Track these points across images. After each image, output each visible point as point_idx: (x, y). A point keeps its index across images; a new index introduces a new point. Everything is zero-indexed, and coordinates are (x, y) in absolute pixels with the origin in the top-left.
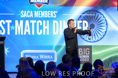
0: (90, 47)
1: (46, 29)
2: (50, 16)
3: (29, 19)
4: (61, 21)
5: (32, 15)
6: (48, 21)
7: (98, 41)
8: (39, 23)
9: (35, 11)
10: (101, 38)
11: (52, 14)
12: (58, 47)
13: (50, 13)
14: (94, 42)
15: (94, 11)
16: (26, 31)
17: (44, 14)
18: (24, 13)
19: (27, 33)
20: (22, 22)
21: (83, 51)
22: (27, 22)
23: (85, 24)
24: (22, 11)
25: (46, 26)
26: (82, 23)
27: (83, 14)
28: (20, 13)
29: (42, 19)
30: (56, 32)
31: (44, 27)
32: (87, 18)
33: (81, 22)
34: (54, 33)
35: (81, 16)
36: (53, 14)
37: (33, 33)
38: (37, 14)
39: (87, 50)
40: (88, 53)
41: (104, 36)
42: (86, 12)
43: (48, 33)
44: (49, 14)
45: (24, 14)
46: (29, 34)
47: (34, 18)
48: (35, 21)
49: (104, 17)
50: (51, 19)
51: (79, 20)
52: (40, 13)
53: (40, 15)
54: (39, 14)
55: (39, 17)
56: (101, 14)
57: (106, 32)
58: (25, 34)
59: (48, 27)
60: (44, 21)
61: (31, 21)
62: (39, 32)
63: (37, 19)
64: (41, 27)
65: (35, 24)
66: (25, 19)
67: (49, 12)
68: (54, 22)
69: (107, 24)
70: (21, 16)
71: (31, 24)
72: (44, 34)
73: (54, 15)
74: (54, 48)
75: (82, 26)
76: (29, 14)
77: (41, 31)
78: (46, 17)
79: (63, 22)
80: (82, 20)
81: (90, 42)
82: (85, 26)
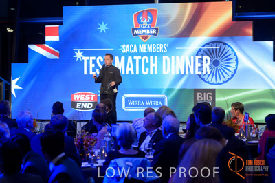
0: (213, 91)
1: (154, 67)
2: (159, 50)
3: (133, 55)
4: (173, 57)
5: (135, 50)
6: (156, 57)
7: (224, 82)
8: (145, 60)
9: (140, 45)
10: (229, 80)
11: (161, 48)
12: (169, 91)
13: (159, 46)
14: (219, 84)
15: (219, 42)
16: (128, 69)
17: (152, 48)
18: (125, 48)
19: (130, 72)
20: (123, 58)
21: (203, 96)
22: (130, 58)
23: (206, 60)
24: (124, 45)
25: (154, 63)
26: (202, 59)
27: (204, 46)
28: (120, 48)
29: (148, 55)
30: (166, 70)
31: (152, 65)
33: (200, 57)
34: (164, 73)
35: (200, 50)
36: (162, 47)
37: (137, 73)
38: (142, 48)
39: (209, 95)
40: (209, 98)
41: (233, 76)
42: (208, 44)
43: (156, 73)
44: (158, 48)
45: (126, 49)
46: (133, 73)
47: (138, 54)
48: (140, 58)
49: (233, 50)
50: (160, 55)
51: (197, 55)
52: (146, 47)
53: (146, 50)
54: (145, 48)
55: (145, 52)
56: (229, 46)
57: (235, 71)
58: (127, 73)
59: (156, 65)
60: (151, 57)
61: (135, 58)
62: (145, 71)
63: (142, 55)
64: (147, 65)
65: (140, 61)
66: (127, 55)
67: (158, 45)
68: (165, 58)
69: (237, 60)
70: (123, 51)
71: (134, 61)
72: (151, 73)
73: (164, 49)
74: (164, 92)
75: (202, 63)
76: (133, 49)
77: (147, 69)
78: (154, 52)
79: (175, 58)
80: (202, 55)
81: (213, 84)
82: (206, 63)
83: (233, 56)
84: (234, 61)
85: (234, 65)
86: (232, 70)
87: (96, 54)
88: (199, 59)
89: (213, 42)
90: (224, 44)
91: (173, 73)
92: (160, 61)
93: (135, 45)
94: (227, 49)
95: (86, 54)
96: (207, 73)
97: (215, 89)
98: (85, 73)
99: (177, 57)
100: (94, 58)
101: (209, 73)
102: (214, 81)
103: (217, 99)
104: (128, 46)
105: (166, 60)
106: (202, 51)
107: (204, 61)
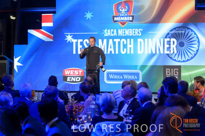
0: (179, 67)
1: (130, 48)
2: (134, 34)
3: (113, 38)
4: (146, 40)
5: (115, 34)
6: (132, 40)
7: (188, 60)
8: (123, 42)
9: (119, 30)
10: (192, 58)
11: (136, 32)
12: (143, 67)
13: (134, 31)
14: (184, 61)
15: (184, 27)
16: (109, 50)
17: (128, 32)
18: (107, 32)
19: (111, 52)
20: (105, 41)
21: (171, 72)
22: (111, 41)
23: (174, 42)
24: (106, 30)
25: (130, 44)
26: (170, 41)
27: (171, 31)
28: (103, 32)
29: (126, 37)
30: (141, 50)
31: (129, 46)
32: (175, 36)
33: (168, 39)
34: (139, 52)
35: (168, 34)
36: (137, 32)
37: (117, 53)
38: (121, 32)
39: (176, 71)
40: (176, 73)
41: (195, 55)
42: (175, 29)
43: (132, 52)
44: (134, 32)
45: (107, 33)
46: (113, 53)
47: (117, 37)
48: (119, 40)
49: (195, 34)
50: (135, 38)
51: (166, 38)
52: (124, 31)
53: (124, 34)
54: (124, 32)
55: (124, 35)
56: (192, 31)
57: (197, 51)
58: (109, 53)
59: (132, 46)
60: (128, 40)
61: (115, 40)
62: (123, 51)
63: (121, 38)
64: (125, 46)
65: (119, 43)
66: (108, 38)
67: (133, 30)
68: (139, 40)
69: (199, 42)
70: (105, 35)
71: (114, 43)
72: (128, 53)
73: (138, 33)
74: (139, 68)
75: (170, 45)
76: (113, 33)
77: (125, 49)
78: (130, 35)
79: (148, 40)
80: (170, 38)
81: (179, 61)
82: (173, 44)
84: (196, 42)
86: (195, 50)
87: (83, 37)
88: (168, 41)
89: (179, 27)
90: (188, 29)
91: (146, 53)
92: (135, 42)
93: (115, 30)
94: (191, 33)
95: (75, 37)
96: (174, 52)
98: (74, 53)
99: (150, 39)
100: (81, 40)
101: (176, 52)
102: (180, 59)
103: (182, 74)
104: (109, 30)
105: (141, 42)
106: (170, 35)
107: (172, 43)
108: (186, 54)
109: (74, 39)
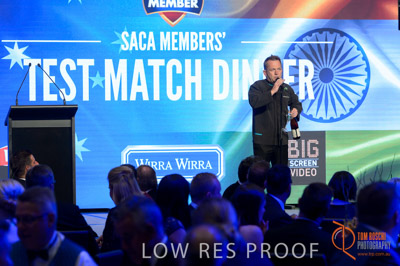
0: (320, 136)
1: (193, 85)
2: (204, 45)
3: (145, 55)
4: (235, 62)
5: (151, 45)
6: (198, 62)
7: (343, 117)
8: (174, 68)
9: (162, 34)
10: (352, 111)
11: (209, 42)
12: (227, 137)
13: (204, 37)
14: (332, 120)
15: (332, 31)
16: (135, 89)
17: (188, 40)
18: (129, 39)
19: (139, 95)
20: (123, 63)
21: (300, 148)
22: (139, 64)
23: (306, 70)
24: (125, 33)
25: (193, 74)
26: (297, 67)
27: (300, 39)
28: (117, 38)
29: (181, 55)
30: (221, 91)
31: (189, 79)
32: (310, 53)
33: (293, 62)
34: (217, 96)
35: (292, 47)
36: (212, 40)
37: (157, 97)
38: (166, 41)
40: (313, 152)
41: (360, 103)
42: (309, 34)
43: (198, 97)
44: (202, 41)
45: (129, 41)
46: (146, 97)
47: (157, 54)
48: (161, 62)
49: (359, 48)
50: (207, 57)
51: (287, 57)
52: (177, 37)
53: (177, 45)
54: (174, 41)
55: (174, 49)
56: (352, 40)
57: (365, 92)
58: (133, 97)
59: (198, 79)
60: (188, 62)
61: (151, 62)
62: (175, 92)
63: (167, 55)
64: (179, 80)
65: (163, 70)
66: (132, 56)
67: (202, 34)
68: (217, 63)
69: (368, 69)
70: (123, 48)
71: (149, 71)
72: (188, 97)
73: (215, 43)
74: (216, 138)
75: (297, 76)
76: (145, 41)
77: (179, 89)
78: (193, 49)
79: (240, 63)
80: (298, 58)
81: (321, 120)
82: (306, 75)
83: (359, 61)
84: (361, 70)
85: (361, 80)
86: (359, 89)
87: (59, 52)
88: (291, 67)
89: (320, 31)
90: (343, 34)
91: (236, 97)
92: (207, 69)
93: (151, 34)
94: (349, 45)
95: (32, 51)
96: (307, 96)
97: (324, 132)
98: (33, 97)
99: (245, 62)
100: (54, 62)
101: (311, 96)
102: (322, 114)
103: (329, 154)
104: (134, 34)
105: (221, 68)
106: (297, 50)
107: (302, 72)
108: (337, 101)
109: (33, 57)
